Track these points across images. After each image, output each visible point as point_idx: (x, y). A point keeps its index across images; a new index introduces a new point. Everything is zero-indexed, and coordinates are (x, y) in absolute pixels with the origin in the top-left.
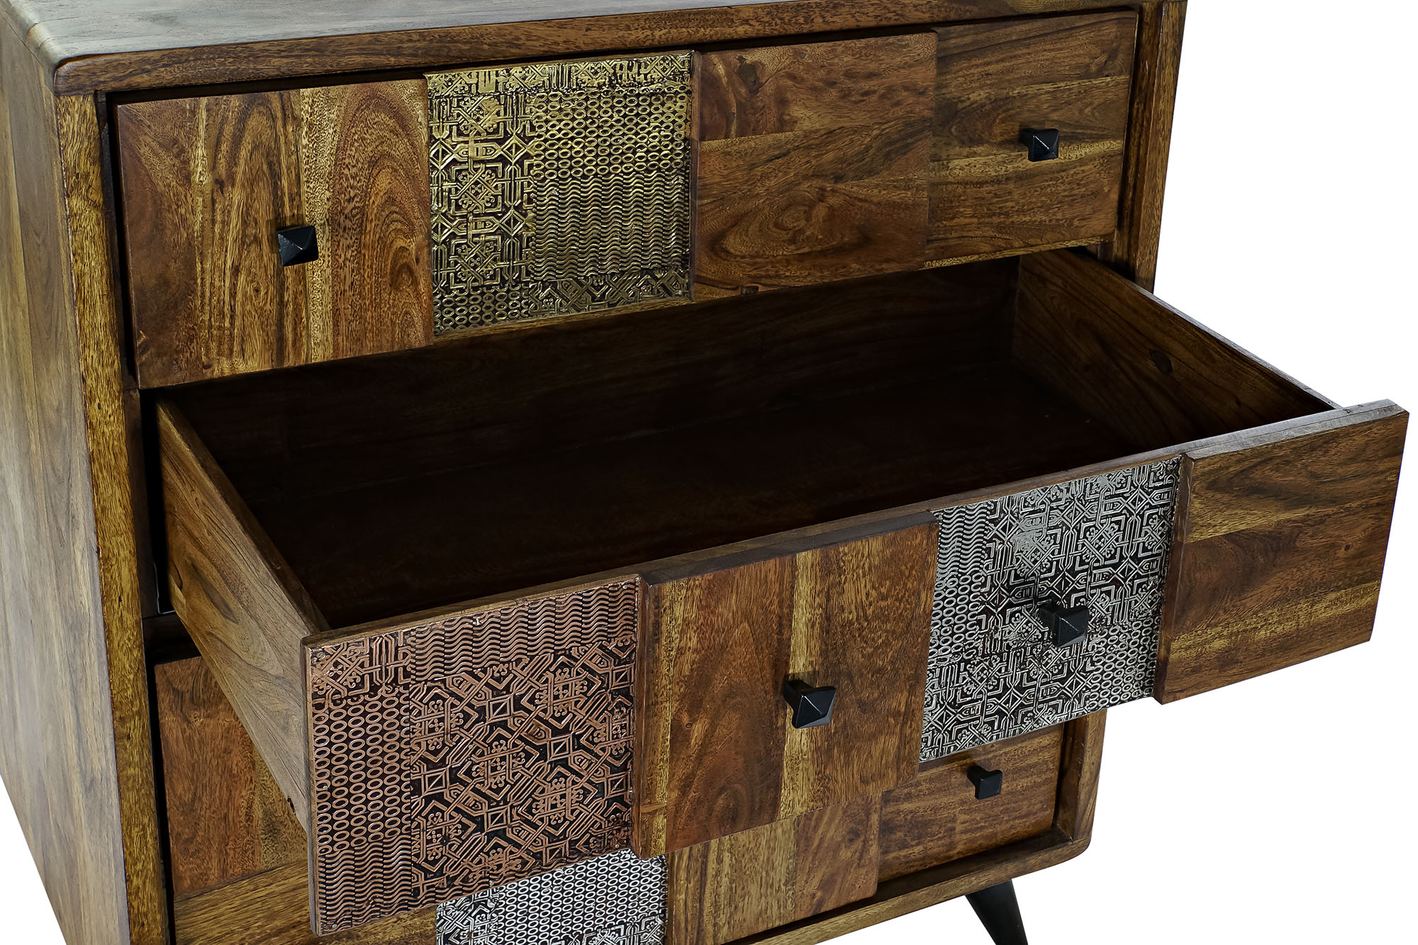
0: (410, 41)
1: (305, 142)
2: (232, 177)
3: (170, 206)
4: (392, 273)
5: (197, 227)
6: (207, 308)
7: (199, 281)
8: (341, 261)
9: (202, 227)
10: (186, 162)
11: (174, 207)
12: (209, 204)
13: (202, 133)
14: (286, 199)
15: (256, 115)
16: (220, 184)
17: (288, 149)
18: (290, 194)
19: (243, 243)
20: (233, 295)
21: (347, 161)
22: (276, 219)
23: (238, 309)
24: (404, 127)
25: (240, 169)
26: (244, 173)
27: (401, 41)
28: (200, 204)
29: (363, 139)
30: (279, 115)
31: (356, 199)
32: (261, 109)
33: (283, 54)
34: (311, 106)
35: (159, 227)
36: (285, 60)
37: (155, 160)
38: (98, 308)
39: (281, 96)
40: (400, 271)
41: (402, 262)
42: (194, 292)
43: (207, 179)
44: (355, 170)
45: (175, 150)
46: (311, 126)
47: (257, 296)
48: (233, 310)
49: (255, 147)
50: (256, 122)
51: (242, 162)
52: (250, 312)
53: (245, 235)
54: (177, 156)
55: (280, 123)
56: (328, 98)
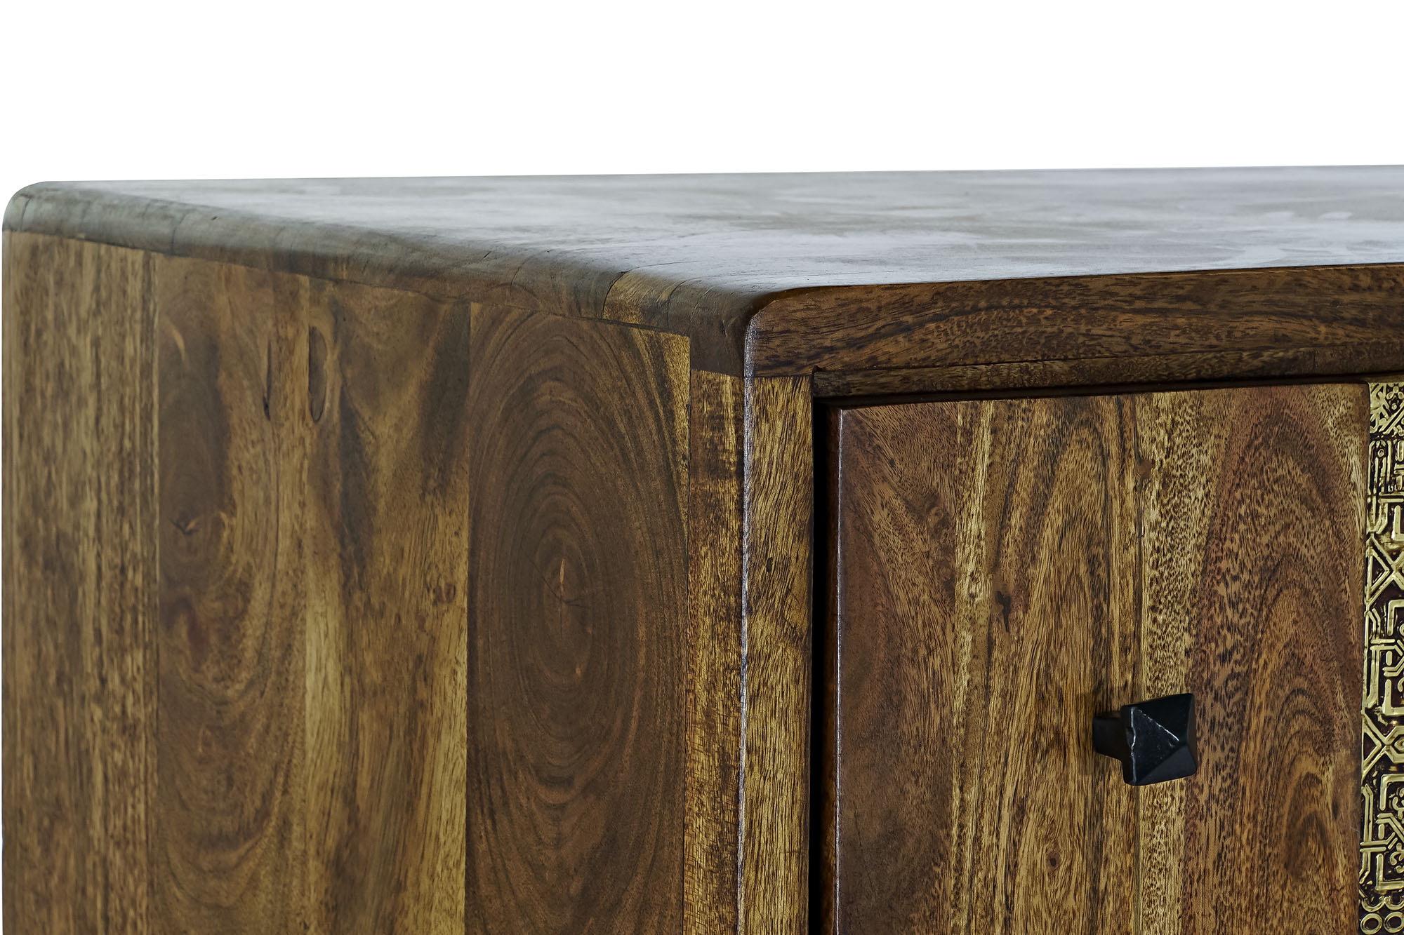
0: (1355, 288)
1: (1153, 515)
2: (1024, 588)
3: (915, 651)
4: (1289, 837)
5: (958, 704)
6: (965, 897)
7: (955, 831)
8: (1203, 799)
9: (968, 702)
10: (949, 551)
11: (923, 652)
12: (982, 647)
13: (980, 482)
14: (1116, 647)
15: (1075, 447)
16: (1003, 601)
17: (1124, 531)
18: (1124, 637)
19: (1036, 746)
20: (1012, 869)
21: (1224, 565)
22: (1096, 692)
23: (1019, 903)
24: (1325, 492)
25: (1041, 571)
26: (1047, 581)
27: (1340, 289)
28: (967, 648)
29: (1255, 516)
30: (1114, 449)
31: (1236, 656)
32: (1085, 433)
33: (1139, 304)
34: (1170, 433)
35: (893, 701)
36: (1141, 320)
37: (895, 541)
38: (780, 883)
39: (1120, 406)
40: (1304, 834)
41: (1308, 809)
42: (943, 857)
43: (983, 592)
44: (1235, 587)
45: (932, 520)
46: (1166, 479)
47: (1052, 875)
48: (1009, 907)
49: (1069, 523)
50: (1076, 461)
51: (1044, 554)
52: (1038, 913)
53: (1040, 728)
54: (936, 533)
55: (1114, 468)
56: (1200, 418)
